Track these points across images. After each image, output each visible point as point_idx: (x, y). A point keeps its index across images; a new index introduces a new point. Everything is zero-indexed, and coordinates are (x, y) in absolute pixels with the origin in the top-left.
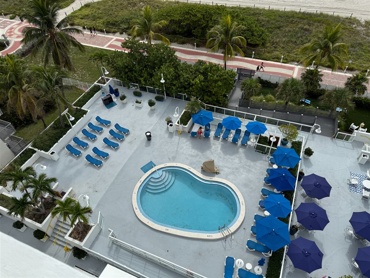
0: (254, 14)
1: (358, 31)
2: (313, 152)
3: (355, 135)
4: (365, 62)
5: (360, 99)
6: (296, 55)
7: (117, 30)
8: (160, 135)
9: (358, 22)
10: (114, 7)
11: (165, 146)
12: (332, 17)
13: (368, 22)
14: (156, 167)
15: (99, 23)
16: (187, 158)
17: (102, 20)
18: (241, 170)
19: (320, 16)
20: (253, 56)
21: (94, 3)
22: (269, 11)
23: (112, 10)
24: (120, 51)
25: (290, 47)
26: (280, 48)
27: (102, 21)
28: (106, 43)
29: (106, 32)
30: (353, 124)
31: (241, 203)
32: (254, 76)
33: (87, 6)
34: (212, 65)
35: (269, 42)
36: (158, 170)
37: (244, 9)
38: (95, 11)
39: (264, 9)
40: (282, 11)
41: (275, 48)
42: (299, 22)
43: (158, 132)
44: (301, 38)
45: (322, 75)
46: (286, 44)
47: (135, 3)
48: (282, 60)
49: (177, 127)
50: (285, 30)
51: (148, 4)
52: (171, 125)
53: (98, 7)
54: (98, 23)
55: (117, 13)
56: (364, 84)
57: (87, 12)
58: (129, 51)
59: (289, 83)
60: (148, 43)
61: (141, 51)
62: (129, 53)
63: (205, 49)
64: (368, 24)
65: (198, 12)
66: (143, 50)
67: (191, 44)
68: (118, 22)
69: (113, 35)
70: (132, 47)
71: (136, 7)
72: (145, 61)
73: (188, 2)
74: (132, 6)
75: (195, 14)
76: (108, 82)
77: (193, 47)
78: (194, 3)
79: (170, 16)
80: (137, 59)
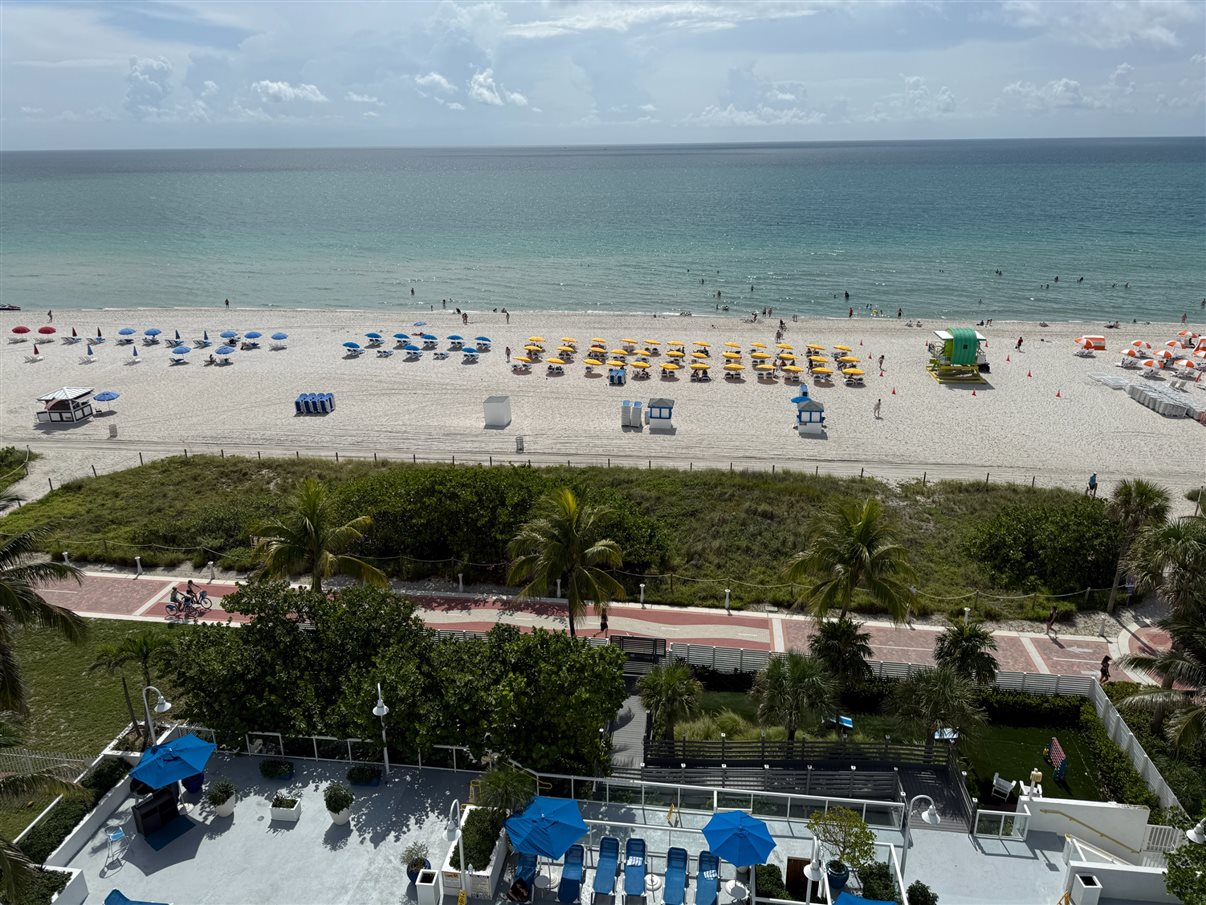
0: (616, 483)
1: (895, 509)
2: (935, 897)
3: (1029, 813)
4: (946, 588)
5: (985, 695)
6: (762, 582)
7: (182, 556)
9: (883, 488)
10: (171, 487)
12: (815, 478)
13: (907, 487)
15: (117, 540)
17: (128, 529)
19: (784, 479)
20: (642, 597)
21: (98, 478)
22: (650, 472)
23: (165, 496)
24: (212, 624)
25: (739, 562)
26: (712, 567)
27: (125, 533)
28: (142, 601)
29: (143, 566)
30: (997, 775)
32: (664, 656)
33: (72, 488)
34: (543, 638)
35: (679, 555)
37: (583, 472)
38: (99, 501)
39: (637, 469)
40: (685, 472)
41: (699, 567)
42: (739, 496)
44: (759, 537)
45: (865, 637)
46: (726, 555)
47: (244, 471)
48: (727, 600)
49: (450, 880)
50: (712, 519)
51: (288, 473)
52: (428, 878)
53: (112, 489)
54: (113, 538)
55: (182, 504)
56: (986, 650)
57: (70, 506)
58: (247, 620)
59: (786, 669)
60: (312, 588)
61: (292, 616)
62: (247, 626)
63: (491, 587)
64: (909, 491)
65: (463, 485)
66: (299, 611)
67: (447, 578)
68: (188, 529)
69: (169, 571)
70: (262, 607)
71: (247, 484)
72: (306, 650)
73: (417, 461)
74: (235, 482)
75: (454, 493)
76: (159, 742)
77: (455, 585)
78: (435, 462)
79: (375, 502)
80: (282, 646)
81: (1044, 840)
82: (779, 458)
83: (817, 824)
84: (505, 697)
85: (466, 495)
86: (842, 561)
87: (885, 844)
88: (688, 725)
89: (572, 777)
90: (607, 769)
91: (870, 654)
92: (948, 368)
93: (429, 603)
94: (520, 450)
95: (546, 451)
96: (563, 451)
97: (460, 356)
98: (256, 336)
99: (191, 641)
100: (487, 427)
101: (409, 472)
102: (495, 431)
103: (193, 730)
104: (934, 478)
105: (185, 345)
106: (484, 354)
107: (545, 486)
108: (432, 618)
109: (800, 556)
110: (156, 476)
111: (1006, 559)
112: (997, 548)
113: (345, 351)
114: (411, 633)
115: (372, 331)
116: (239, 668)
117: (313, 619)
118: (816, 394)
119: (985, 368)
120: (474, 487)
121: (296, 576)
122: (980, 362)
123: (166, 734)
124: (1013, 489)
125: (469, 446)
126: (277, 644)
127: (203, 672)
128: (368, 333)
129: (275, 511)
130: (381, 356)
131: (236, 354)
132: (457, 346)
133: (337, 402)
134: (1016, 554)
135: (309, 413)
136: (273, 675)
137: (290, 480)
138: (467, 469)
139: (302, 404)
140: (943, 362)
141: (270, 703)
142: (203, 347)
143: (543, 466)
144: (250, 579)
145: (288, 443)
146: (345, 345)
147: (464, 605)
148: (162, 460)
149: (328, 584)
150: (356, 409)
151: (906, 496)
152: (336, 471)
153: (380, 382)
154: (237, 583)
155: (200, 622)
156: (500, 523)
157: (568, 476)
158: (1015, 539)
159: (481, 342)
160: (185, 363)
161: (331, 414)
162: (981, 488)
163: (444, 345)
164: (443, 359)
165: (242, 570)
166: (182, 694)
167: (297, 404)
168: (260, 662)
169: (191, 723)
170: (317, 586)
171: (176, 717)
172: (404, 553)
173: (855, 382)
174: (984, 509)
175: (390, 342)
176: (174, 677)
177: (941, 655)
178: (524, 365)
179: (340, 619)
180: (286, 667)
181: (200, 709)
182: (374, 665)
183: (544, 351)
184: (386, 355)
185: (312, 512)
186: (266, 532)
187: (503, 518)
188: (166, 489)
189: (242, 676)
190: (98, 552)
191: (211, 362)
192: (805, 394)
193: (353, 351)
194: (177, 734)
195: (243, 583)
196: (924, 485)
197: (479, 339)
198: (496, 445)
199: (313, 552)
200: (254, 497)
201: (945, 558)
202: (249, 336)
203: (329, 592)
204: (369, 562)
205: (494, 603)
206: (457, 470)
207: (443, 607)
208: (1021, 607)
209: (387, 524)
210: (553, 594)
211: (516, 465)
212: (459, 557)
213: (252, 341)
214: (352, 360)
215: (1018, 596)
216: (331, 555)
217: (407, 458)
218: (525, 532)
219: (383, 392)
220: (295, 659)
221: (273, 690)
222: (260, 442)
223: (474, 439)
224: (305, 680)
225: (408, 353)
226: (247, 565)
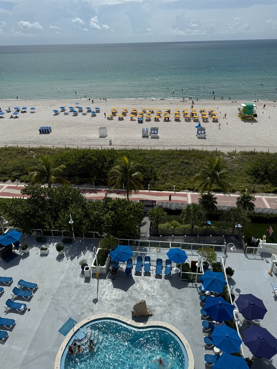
0: (141, 154)
1: (226, 160)
2: (234, 271)
3: (262, 247)
4: (241, 184)
5: (251, 215)
6: (185, 183)
7: (7, 178)
8: (75, 282)
9: (223, 154)
10: (2, 157)
11: (83, 295)
12: (202, 151)
13: (230, 153)
14: (77, 325)
16: (112, 305)
18: (174, 305)
19: (192, 152)
20: (149, 189)
22: (151, 150)
23: (1, 160)
24: (18, 198)
25: (178, 178)
26: (170, 179)
30: (253, 237)
31: (186, 347)
32: (155, 205)
34: (119, 200)
35: (160, 176)
36: (81, 327)
37: (130, 151)
39: (147, 150)
40: (162, 150)
41: (166, 179)
42: (179, 158)
43: (72, 280)
44: (184, 170)
45: (215, 198)
46: (174, 176)
47: (25, 152)
48: (174, 189)
49: (94, 269)
50: (170, 165)
51: (39, 152)
52: (87, 269)
55: (6, 162)
56: (251, 201)
58: (29, 197)
59: (191, 208)
60: (48, 187)
61: (43, 195)
62: (29, 199)
63: (103, 186)
64: (231, 155)
65: (93, 155)
66: (45, 194)
67: (90, 184)
68: (9, 170)
69: (4, 183)
70: (33, 192)
71: (26, 156)
72: (48, 205)
73: (79, 148)
74: (22, 155)
75: (90, 158)
76: (5, 232)
77: (92, 186)
78: (84, 148)
79: (66, 161)
80: (40, 204)
81: (266, 255)
82: (191, 145)
83: (200, 251)
84: (108, 218)
85: (94, 158)
86: (209, 176)
87: (220, 257)
88: (162, 225)
89: (129, 240)
90: (139, 237)
91: (217, 203)
92: (244, 116)
94: (111, 144)
95: (118, 145)
96: (124, 145)
97: (90, 114)
98: (25, 108)
99: (12, 203)
100: (100, 137)
101: (76, 152)
102: (102, 138)
103: (15, 229)
104: (238, 150)
105: (3, 112)
106: (98, 113)
107: (119, 155)
109: (197, 175)
111: (259, 175)
112: (256, 171)
113: (54, 113)
114: (79, 200)
115: (62, 106)
116: (27, 211)
117: (49, 196)
118: (203, 125)
119: (256, 116)
120: (97, 156)
121: (43, 184)
122: (254, 114)
123: (7, 230)
124: (262, 153)
125: (94, 143)
126: (38, 204)
127: (17, 212)
128: (61, 107)
129: (35, 164)
130: (65, 114)
131: (19, 114)
132: (89, 111)
133: (52, 129)
134: (262, 173)
135: (44, 133)
136: (38, 212)
138: (94, 150)
139: (41, 130)
140: (243, 114)
141: (38, 221)
142: (9, 112)
143: (118, 149)
144: (29, 184)
145: (38, 143)
146: (54, 111)
147: (95, 192)
149: (53, 186)
150: (58, 132)
151: (230, 156)
152: (53, 151)
153: (65, 123)
154: (25, 186)
155: (14, 198)
156: (105, 167)
157: (126, 152)
158: (262, 169)
159: (97, 109)
160: (3, 118)
161: (51, 133)
162: (253, 153)
163: (85, 111)
164: (85, 115)
165: (26, 182)
166: (11, 219)
167: (40, 130)
168: (34, 209)
169: (14, 227)
170: (50, 186)
171: (10, 225)
172: (76, 176)
173: (215, 121)
174: (253, 160)
175: (68, 110)
176: (8, 214)
177: (238, 203)
178: (111, 117)
179: (57, 196)
180: (42, 210)
181: (17, 223)
182: (68, 209)
183: (117, 112)
184: (67, 114)
186: (33, 170)
187: (106, 165)
189: (28, 213)
191: (12, 117)
192: (200, 125)
193: (56, 113)
194: (10, 230)
195: (27, 186)
196: (235, 153)
197: (96, 108)
198: (103, 143)
199: (48, 176)
200: (28, 159)
201: (241, 175)
202: (23, 109)
203: (54, 188)
204: (65, 179)
205: (104, 191)
206: (91, 151)
207: (89, 192)
208: (263, 189)
209: (70, 168)
210: (122, 188)
211: (109, 149)
212: (93, 177)
214: (56, 116)
215: (262, 186)
216: (53, 177)
217: (75, 147)
218: (112, 170)
219: (67, 126)
220: (44, 208)
221: (38, 217)
222: (29, 142)
223: (96, 141)
224: (48, 214)
225: (74, 113)
226: (28, 180)
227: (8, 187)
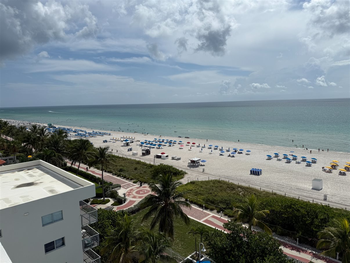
7: (215, 208)
10: (215, 188)
15: (200, 199)
17: (203, 197)
21: (198, 181)
23: (213, 190)
28: (203, 218)
29: (205, 208)
33: (192, 183)
38: (198, 188)
47: (234, 188)
51: (246, 191)
53: (201, 185)
54: (199, 198)
55: (216, 193)
57: (191, 187)
58: (229, 232)
60: (249, 228)
61: (242, 235)
62: (229, 234)
63: (309, 247)
65: (302, 207)
66: (244, 234)
67: (293, 238)
68: (217, 201)
69: (211, 211)
70: (234, 229)
71: (234, 191)
72: (244, 247)
73: (286, 195)
74: (231, 190)
75: (298, 209)
76: (201, 260)
77: (295, 242)
78: (292, 197)
79: (271, 206)
80: (238, 243)
85: (303, 211)
93: (285, 245)
94: (325, 199)
95: (336, 202)
96: (343, 203)
97: (305, 163)
98: (242, 150)
99: (213, 233)
100: (313, 189)
101: (283, 199)
102: (316, 191)
103: (210, 260)
105: (224, 151)
106: (314, 164)
107: (335, 215)
108: (286, 251)
110: (212, 184)
113: (267, 157)
114: (278, 253)
115: (276, 152)
116: (225, 246)
117: (248, 238)
120: (306, 209)
121: (244, 223)
123: (203, 258)
125: (305, 194)
126: (236, 242)
127: (215, 244)
129: (241, 201)
130: (278, 160)
131: (236, 154)
132: (304, 160)
133: (263, 172)
135: (254, 174)
136: (234, 252)
137: (246, 193)
138: (304, 202)
139: (252, 171)
141: (232, 260)
142: (228, 152)
143: (334, 207)
144: (232, 220)
145: (247, 182)
146: (267, 156)
147: (298, 250)
148: (214, 180)
149: (253, 228)
150: (268, 175)
152: (260, 193)
153: (277, 168)
154: (228, 220)
155: (217, 229)
156: (315, 224)
157: (345, 213)
159: (313, 160)
160: (223, 155)
161: (260, 176)
163: (299, 159)
164: (299, 164)
165: (229, 216)
166: (209, 248)
167: (251, 171)
168: (231, 246)
169: (210, 258)
170: (250, 228)
171: (206, 254)
172: (278, 225)
175: (281, 157)
176: (208, 242)
178: (329, 170)
179: (256, 241)
180: (238, 250)
181: (213, 254)
182: (265, 260)
183: (338, 166)
184: (280, 160)
185: (251, 204)
186: (237, 207)
187: (316, 223)
188: (213, 188)
189: (225, 249)
190: (195, 201)
191: (229, 156)
193: (269, 158)
194: (205, 259)
195: (230, 220)
197: (312, 159)
198: (316, 196)
199: (250, 217)
200: (235, 196)
202: (240, 150)
203: (254, 231)
204: (267, 225)
205: (310, 253)
206: (300, 202)
207: (290, 248)
209: (274, 214)
210: (336, 259)
211: (323, 205)
212: (298, 232)
213: (241, 151)
214: (269, 160)
216: (256, 219)
217: (283, 194)
218: (325, 230)
219: (277, 171)
220: (241, 249)
221: (233, 256)
222: (239, 180)
223: (307, 192)
224: (243, 257)
225: (287, 160)
226: (231, 215)
227: (213, 217)
